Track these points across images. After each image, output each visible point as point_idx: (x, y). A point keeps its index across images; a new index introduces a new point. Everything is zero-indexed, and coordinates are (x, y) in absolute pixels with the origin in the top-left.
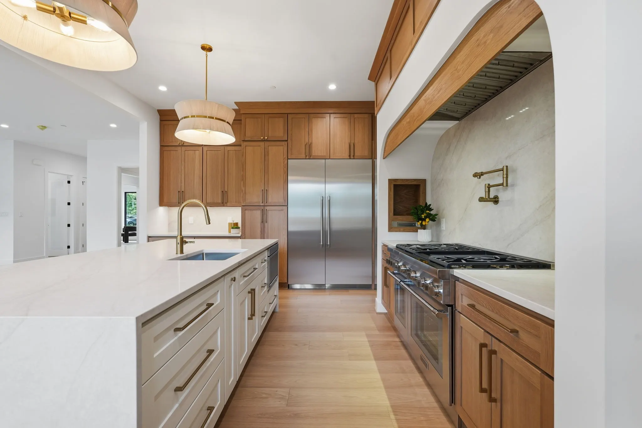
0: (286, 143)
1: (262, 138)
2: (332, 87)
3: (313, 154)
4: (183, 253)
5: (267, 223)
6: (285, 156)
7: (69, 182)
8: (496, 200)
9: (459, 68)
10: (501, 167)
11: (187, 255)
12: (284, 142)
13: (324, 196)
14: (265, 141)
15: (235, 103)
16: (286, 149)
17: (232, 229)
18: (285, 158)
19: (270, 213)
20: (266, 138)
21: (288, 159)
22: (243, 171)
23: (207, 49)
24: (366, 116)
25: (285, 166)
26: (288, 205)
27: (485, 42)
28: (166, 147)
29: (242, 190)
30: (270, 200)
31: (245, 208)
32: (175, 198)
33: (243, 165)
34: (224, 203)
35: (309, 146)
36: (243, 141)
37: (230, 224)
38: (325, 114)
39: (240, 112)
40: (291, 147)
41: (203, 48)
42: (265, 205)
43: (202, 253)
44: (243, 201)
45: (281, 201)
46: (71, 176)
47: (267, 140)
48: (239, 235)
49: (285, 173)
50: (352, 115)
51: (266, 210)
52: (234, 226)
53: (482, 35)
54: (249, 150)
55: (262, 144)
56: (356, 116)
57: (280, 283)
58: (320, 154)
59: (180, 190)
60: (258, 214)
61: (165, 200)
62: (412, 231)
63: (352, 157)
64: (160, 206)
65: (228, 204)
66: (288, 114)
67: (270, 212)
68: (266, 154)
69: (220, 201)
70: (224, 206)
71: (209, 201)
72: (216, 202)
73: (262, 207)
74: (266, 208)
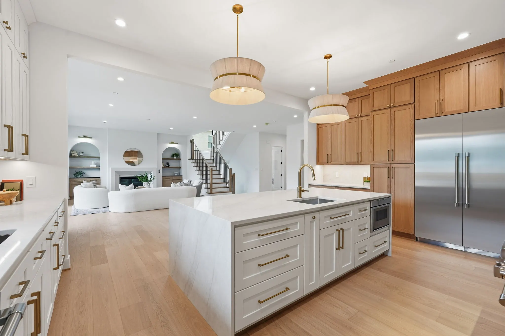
0: (413, 105)
1: (388, 106)
2: (463, 36)
3: (446, 110)
4: (301, 197)
5: (394, 179)
6: (412, 117)
7: (281, 151)
11: (303, 199)
12: (410, 105)
13: (461, 153)
14: (391, 108)
15: (364, 82)
16: (412, 111)
17: (364, 183)
18: (412, 119)
20: (392, 105)
21: (415, 120)
22: (371, 136)
23: (328, 57)
25: (411, 127)
26: (415, 163)
28: (320, 125)
29: (371, 152)
30: (396, 159)
31: (373, 166)
32: (325, 160)
33: (372, 131)
34: (359, 162)
35: (440, 104)
36: (372, 111)
37: (364, 178)
38: (461, 66)
39: (369, 88)
40: (418, 108)
41: (325, 58)
42: (391, 163)
43: (317, 198)
44: (372, 161)
45: (408, 159)
46: (282, 147)
47: (393, 107)
48: (369, 188)
49: (412, 133)
51: (393, 167)
52: (368, 180)
54: (377, 118)
55: (388, 111)
57: (392, 231)
58: (454, 108)
59: (328, 154)
60: (385, 171)
61: (320, 161)
64: (317, 165)
65: (362, 163)
66: (414, 78)
67: (396, 169)
68: (392, 119)
69: (356, 160)
70: (359, 164)
71: (348, 160)
72: (353, 161)
73: (389, 165)
74: (392, 165)
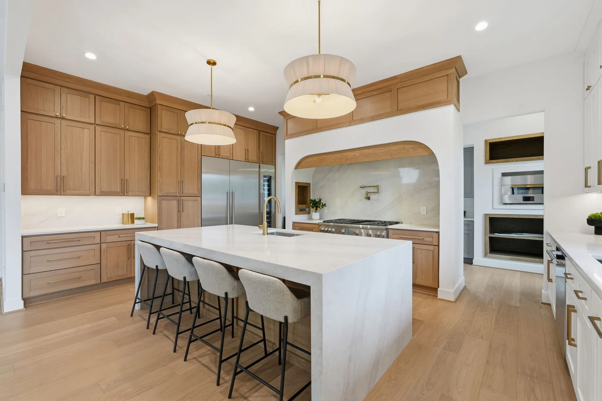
1: (179, 133)
2: (251, 109)
3: (222, 154)
5: (183, 213)
6: (199, 152)
8: (369, 198)
9: (391, 151)
10: (376, 185)
14: (181, 136)
16: (200, 146)
18: (199, 154)
19: (185, 203)
20: (183, 133)
21: (201, 155)
22: (159, 162)
24: (256, 131)
25: (199, 161)
26: (201, 196)
27: (408, 150)
29: (159, 181)
30: (185, 191)
31: (162, 198)
33: (160, 156)
34: (124, 192)
36: (160, 131)
39: (156, 101)
41: (209, 63)
42: (181, 196)
44: (160, 192)
45: (195, 192)
48: (156, 225)
49: (199, 167)
50: (247, 128)
51: (183, 200)
53: (407, 147)
54: (166, 141)
55: (179, 138)
56: (250, 129)
58: (225, 154)
60: (174, 204)
62: (304, 213)
63: (247, 161)
65: (130, 193)
68: (182, 148)
69: (118, 190)
70: (124, 195)
71: (105, 189)
72: (113, 190)
73: (179, 198)
74: (182, 198)
